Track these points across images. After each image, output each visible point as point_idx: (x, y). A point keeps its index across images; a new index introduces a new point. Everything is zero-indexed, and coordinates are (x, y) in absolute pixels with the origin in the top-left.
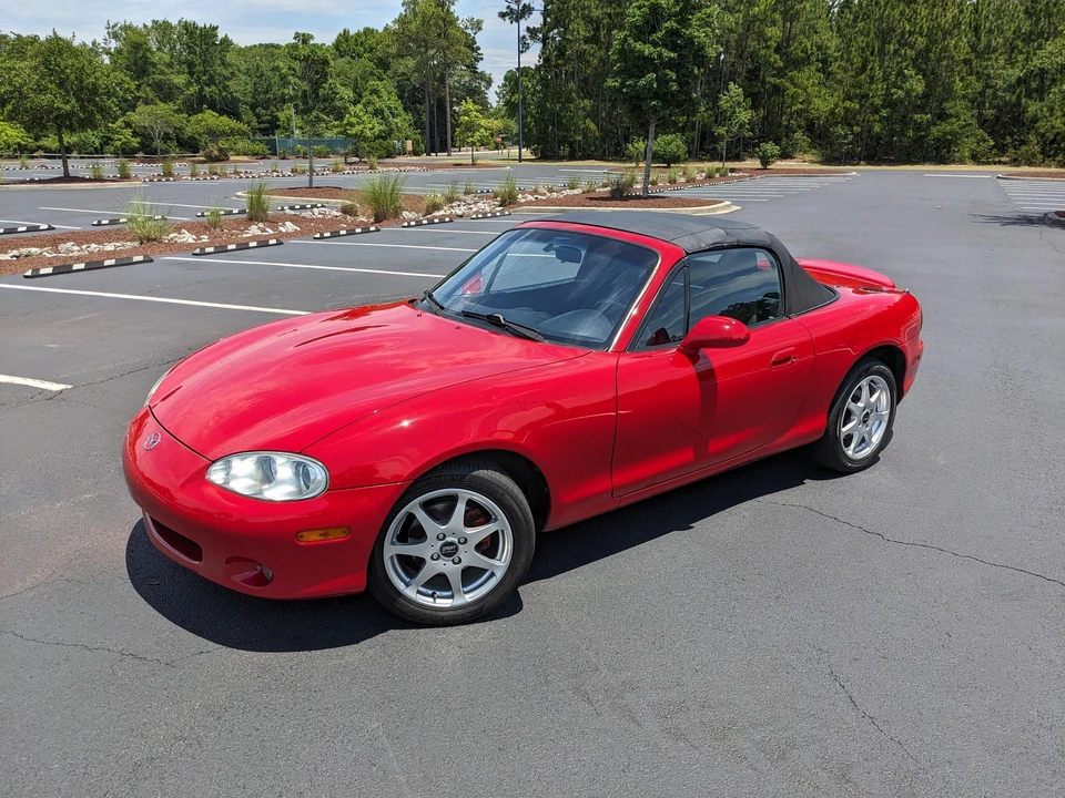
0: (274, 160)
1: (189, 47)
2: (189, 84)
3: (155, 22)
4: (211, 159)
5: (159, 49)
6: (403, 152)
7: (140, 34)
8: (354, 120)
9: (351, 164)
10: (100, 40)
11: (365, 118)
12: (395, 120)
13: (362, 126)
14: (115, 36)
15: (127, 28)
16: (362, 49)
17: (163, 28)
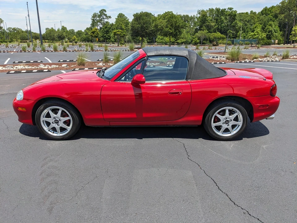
0: (233, 46)
1: (217, 15)
2: (216, 25)
3: (210, 9)
4: (214, 45)
5: (210, 16)
6: (274, 44)
7: (205, 12)
8: (256, 33)
9: (253, 47)
10: (195, 15)
11: (260, 33)
12: (276, 34)
13: (258, 35)
14: (199, 13)
15: (203, 11)
16: (270, 12)
17: (211, 10)
